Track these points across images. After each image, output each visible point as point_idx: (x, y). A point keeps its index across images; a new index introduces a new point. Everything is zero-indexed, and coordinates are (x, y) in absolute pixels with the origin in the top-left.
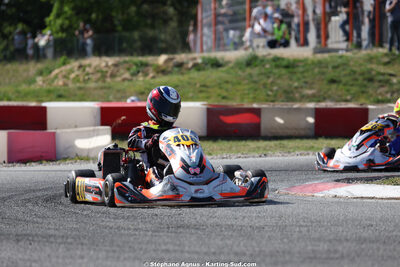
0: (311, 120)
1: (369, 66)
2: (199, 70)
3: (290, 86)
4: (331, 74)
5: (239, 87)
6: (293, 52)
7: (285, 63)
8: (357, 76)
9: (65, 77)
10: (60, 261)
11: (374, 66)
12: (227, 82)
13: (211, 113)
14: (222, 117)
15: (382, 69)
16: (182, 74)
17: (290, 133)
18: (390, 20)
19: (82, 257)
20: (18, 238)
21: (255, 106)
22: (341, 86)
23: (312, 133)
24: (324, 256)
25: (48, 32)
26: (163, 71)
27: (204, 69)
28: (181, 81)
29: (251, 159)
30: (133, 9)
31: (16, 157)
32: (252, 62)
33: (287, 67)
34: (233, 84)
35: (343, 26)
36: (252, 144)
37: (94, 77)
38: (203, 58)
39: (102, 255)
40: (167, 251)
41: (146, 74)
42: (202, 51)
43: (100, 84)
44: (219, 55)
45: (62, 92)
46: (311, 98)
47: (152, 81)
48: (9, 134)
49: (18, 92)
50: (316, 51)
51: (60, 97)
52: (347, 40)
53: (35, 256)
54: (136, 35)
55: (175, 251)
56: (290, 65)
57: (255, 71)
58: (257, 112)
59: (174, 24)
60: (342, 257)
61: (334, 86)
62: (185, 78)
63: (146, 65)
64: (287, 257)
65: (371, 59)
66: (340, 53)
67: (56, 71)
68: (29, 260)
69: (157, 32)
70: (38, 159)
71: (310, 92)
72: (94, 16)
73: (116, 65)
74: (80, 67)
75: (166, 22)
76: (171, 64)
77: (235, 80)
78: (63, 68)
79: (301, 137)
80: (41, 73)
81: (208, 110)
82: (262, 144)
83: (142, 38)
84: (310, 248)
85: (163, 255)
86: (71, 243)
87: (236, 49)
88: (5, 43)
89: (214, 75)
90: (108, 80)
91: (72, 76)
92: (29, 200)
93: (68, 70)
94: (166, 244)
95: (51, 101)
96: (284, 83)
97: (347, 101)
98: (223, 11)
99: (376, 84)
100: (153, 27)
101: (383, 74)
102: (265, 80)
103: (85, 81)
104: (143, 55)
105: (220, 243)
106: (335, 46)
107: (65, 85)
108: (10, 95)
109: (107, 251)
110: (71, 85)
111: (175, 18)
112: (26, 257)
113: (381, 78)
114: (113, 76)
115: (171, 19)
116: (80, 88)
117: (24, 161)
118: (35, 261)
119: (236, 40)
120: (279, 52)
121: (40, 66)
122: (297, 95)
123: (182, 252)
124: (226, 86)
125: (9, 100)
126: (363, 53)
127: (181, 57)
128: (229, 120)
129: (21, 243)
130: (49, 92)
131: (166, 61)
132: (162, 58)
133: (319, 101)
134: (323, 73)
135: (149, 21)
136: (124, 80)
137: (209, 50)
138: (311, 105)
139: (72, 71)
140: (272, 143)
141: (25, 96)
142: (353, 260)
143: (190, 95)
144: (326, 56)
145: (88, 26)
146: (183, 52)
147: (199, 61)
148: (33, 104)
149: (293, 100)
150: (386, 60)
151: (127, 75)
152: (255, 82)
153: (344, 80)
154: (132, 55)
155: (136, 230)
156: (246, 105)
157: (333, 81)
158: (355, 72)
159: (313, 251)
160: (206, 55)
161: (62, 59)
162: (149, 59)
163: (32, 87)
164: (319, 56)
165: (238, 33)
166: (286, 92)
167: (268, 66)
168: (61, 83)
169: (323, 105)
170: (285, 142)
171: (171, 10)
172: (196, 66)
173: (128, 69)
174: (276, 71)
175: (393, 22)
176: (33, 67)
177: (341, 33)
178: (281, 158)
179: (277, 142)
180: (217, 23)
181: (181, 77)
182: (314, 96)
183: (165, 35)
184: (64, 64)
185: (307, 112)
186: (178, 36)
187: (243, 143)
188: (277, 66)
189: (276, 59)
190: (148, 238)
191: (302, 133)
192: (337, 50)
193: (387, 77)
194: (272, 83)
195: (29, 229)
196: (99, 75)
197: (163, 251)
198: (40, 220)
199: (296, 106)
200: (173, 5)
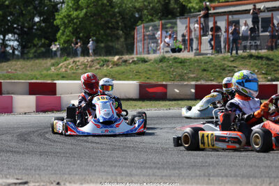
0: (193, 91)
1: (223, 62)
2: (135, 64)
3: (182, 72)
4: (204, 66)
5: (156, 73)
6: (184, 55)
7: (180, 60)
8: (217, 67)
9: (66, 67)
10: (63, 166)
11: (226, 62)
12: (150, 70)
13: (142, 87)
14: (147, 89)
15: (230, 64)
16: (127, 66)
17: (182, 97)
18: (231, 38)
19: (74, 165)
20: (41, 154)
21: (164, 83)
22: (209, 73)
23: (194, 97)
24: (200, 165)
25: (57, 43)
26: (116, 64)
27: (138, 63)
28: (126, 70)
29: (162, 111)
30: (102, 32)
31: (41, 109)
32: (162, 60)
33: (181, 63)
34: (153, 71)
35: (210, 42)
36: (162, 103)
37: (81, 67)
38: (137, 58)
39: (84, 163)
40: (118, 161)
41: (108, 66)
42: (137, 54)
43: (84, 70)
44: (145, 56)
45: (64, 75)
46: (193, 79)
47: (111, 70)
48: (37, 97)
49: (42, 75)
50: (196, 54)
51: (63, 78)
52: (212, 49)
53: (50, 163)
54: (102, 45)
55: (122, 161)
56: (183, 62)
57: (164, 65)
58: (165, 86)
59: (122, 40)
60: (209, 165)
61: (205, 73)
62: (128, 68)
63: (108, 61)
64: (181, 165)
65: (224, 59)
66: (208, 55)
67: (62, 64)
68: (46, 166)
69: (114, 44)
70: (51, 110)
71: (192, 76)
72: (81, 35)
73: (92, 61)
74: (74, 62)
75: (118, 39)
76: (121, 61)
77: (153, 69)
78: (65, 62)
79: (188, 99)
80: (53, 65)
81: (140, 85)
82: (168, 103)
83: (105, 47)
84: (192, 160)
85: (116, 164)
86: (68, 157)
87: (154, 53)
88: (35, 49)
89: (143, 66)
90: (88, 69)
91: (70, 67)
92: (47, 133)
93: (67, 64)
94: (117, 157)
95: (58, 80)
96: (179, 71)
97: (211, 80)
98: (148, 33)
99: (227, 72)
100: (112, 41)
101: (230, 67)
102: (169, 69)
103: (76, 69)
104: (106, 55)
105: (146, 157)
106: (205, 52)
107: (66, 71)
108: (37, 76)
109: (87, 161)
110: (69, 71)
111: (123, 37)
112: (45, 164)
113: (229, 68)
114: (91, 67)
115: (121, 37)
116: (74, 73)
117: (45, 111)
118: (50, 166)
119: (155, 48)
120: (176, 55)
121: (53, 61)
122: (186, 77)
123: (126, 162)
124: (149, 72)
125: (37, 79)
126: (220, 55)
127: (126, 57)
128: (151, 90)
129: (42, 157)
130: (58, 75)
131: (118, 59)
132: (116, 58)
133: (197, 81)
134: (200, 66)
135: (110, 38)
136: (97, 69)
137: (140, 54)
138: (193, 83)
139: (69, 64)
140: (173, 103)
141: (45, 77)
142: (214, 167)
143: (131, 77)
144: (201, 57)
145: (79, 41)
146: (127, 54)
147: (136, 59)
148: (49, 81)
149: (184, 80)
150: (232, 59)
151: (98, 66)
152: (164, 70)
153: (210, 69)
154: (100, 55)
155: (102, 149)
156: (160, 83)
157: (204, 70)
158: (216, 65)
159: (194, 162)
160: (138, 56)
161: (64, 58)
162: (110, 58)
163: (49, 72)
164: (197, 57)
165: (155, 45)
166: (180, 75)
167: (171, 62)
168: (64, 70)
169: (199, 83)
170: (180, 102)
171: (121, 32)
172: (133, 61)
173: (99, 63)
174: (175, 64)
175: (233, 39)
176: (49, 62)
177: (209, 45)
178: (177, 111)
179: (176, 102)
180: (144, 40)
181: (126, 67)
182: (194, 77)
183: (118, 45)
184: (65, 60)
185: (191, 86)
186: (125, 46)
187: (158, 102)
188: (176, 62)
189: (175, 58)
190: (108, 154)
191: (188, 97)
192: (207, 54)
193: (233, 68)
194: (173, 71)
195: (47, 148)
196: (83, 66)
197: (116, 161)
198: (52, 144)
199: (185, 83)
200: (122, 30)
